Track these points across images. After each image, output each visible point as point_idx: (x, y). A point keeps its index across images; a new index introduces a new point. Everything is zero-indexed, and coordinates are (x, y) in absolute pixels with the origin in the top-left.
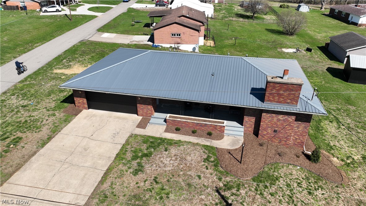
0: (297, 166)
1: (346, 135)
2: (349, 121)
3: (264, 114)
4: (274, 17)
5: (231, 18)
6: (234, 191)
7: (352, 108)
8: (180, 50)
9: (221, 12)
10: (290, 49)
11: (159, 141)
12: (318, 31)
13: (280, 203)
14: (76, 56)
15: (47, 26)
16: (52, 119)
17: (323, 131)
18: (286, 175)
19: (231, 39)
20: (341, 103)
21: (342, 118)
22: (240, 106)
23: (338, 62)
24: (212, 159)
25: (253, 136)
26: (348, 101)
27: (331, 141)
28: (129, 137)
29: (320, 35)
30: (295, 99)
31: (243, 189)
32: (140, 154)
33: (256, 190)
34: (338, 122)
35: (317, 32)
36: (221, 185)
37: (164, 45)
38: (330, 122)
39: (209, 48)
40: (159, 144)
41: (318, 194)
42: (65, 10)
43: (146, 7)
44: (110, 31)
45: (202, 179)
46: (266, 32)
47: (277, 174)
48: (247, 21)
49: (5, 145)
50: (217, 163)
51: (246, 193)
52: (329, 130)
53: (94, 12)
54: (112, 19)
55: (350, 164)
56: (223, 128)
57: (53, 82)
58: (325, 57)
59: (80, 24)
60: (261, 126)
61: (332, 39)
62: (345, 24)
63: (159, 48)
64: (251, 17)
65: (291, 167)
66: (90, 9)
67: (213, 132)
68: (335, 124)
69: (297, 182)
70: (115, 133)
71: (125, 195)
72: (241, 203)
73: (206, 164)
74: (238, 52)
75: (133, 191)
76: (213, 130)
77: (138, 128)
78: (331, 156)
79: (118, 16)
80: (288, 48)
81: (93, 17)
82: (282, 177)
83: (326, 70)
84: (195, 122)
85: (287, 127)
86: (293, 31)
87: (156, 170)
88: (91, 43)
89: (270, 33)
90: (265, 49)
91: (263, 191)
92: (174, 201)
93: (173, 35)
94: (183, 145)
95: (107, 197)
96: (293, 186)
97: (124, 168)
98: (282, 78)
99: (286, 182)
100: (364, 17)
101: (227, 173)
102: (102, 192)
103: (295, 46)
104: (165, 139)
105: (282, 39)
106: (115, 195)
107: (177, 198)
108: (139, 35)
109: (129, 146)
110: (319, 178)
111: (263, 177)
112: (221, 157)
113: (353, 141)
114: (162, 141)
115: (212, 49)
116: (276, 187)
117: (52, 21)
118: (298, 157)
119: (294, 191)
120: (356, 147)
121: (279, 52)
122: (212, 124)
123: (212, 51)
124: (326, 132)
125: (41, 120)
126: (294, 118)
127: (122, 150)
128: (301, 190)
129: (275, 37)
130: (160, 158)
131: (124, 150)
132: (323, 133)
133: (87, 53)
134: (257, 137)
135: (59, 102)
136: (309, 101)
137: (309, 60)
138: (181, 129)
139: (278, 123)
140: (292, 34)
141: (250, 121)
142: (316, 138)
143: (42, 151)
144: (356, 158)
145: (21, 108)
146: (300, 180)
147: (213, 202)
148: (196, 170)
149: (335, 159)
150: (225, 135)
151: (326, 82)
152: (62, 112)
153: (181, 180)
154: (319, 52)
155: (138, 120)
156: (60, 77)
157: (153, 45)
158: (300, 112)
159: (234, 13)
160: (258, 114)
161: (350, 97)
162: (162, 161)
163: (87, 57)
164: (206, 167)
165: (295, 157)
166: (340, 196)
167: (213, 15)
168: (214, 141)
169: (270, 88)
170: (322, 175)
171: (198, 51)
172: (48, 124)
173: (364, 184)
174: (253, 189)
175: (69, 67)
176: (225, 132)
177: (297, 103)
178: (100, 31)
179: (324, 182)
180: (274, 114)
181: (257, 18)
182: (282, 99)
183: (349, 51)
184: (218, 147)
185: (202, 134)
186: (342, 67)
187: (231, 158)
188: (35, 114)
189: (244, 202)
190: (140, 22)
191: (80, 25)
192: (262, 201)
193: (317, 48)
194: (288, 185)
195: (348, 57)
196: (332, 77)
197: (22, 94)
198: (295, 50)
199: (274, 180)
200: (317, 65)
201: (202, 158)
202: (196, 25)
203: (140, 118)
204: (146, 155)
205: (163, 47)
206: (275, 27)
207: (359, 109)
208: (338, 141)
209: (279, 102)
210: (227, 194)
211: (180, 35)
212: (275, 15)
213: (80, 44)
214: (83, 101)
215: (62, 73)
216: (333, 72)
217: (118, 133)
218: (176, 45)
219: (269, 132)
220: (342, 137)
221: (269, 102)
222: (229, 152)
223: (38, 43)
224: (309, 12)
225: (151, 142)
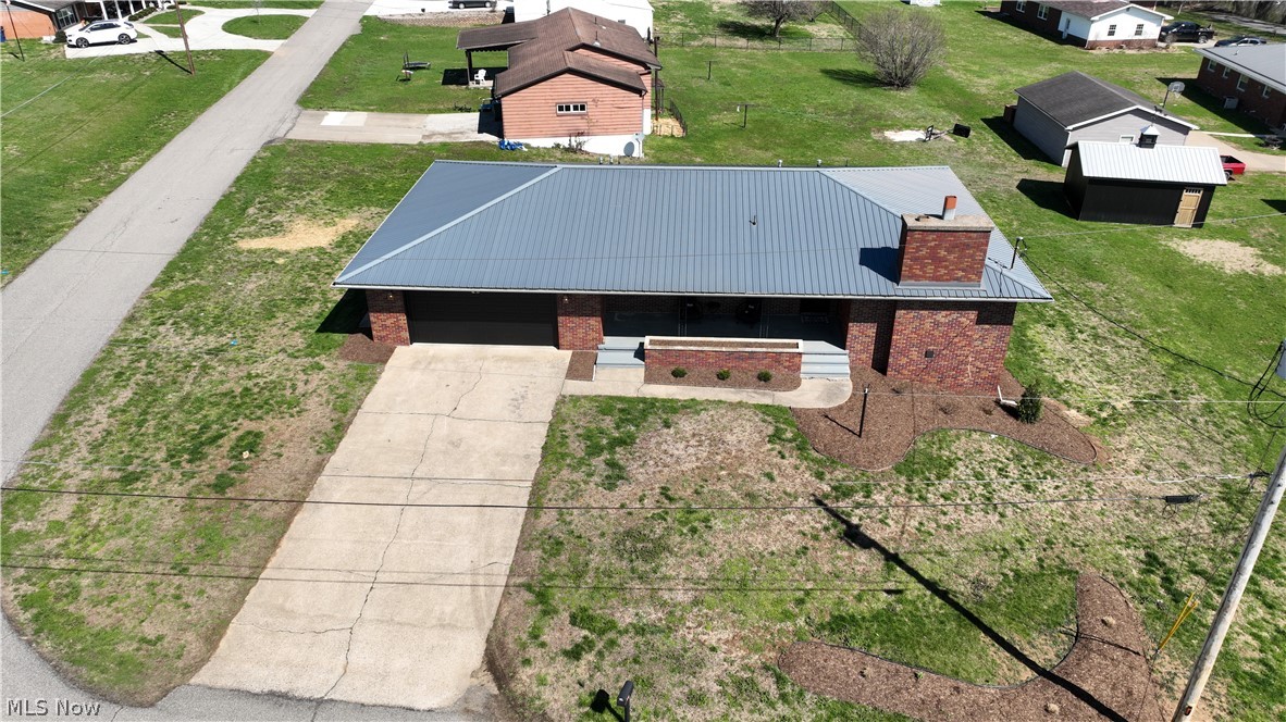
0: (989, 433)
1: (1091, 356)
2: (1095, 320)
3: (900, 313)
4: (839, 30)
5: (712, 41)
6: (859, 497)
7: (1099, 287)
8: (587, 153)
9: (673, 20)
10: (908, 131)
11: (641, 405)
12: (976, 68)
13: (966, 512)
14: (281, 192)
15: (123, 98)
16: (316, 378)
17: (1036, 350)
18: (968, 454)
19: (729, 109)
20: (1069, 278)
21: (1077, 315)
22: (841, 297)
23: (1046, 164)
24: (789, 435)
25: (872, 375)
26: (1087, 270)
27: (1059, 371)
28: (556, 404)
29: (985, 81)
30: (975, 270)
31: (878, 492)
32: (605, 442)
33: (909, 490)
34: (1069, 326)
35: (974, 72)
36: (827, 488)
37: (535, 142)
38: (1049, 326)
39: (670, 141)
40: (644, 414)
41: (1045, 488)
42: (147, 36)
43: (423, 10)
44: (340, 103)
45: (778, 480)
46: (827, 82)
47: (947, 453)
48: (759, 46)
49: (225, 454)
50: (804, 442)
51: (887, 499)
52: (1049, 346)
53: (250, 36)
54: (326, 60)
55: (1109, 421)
56: (797, 360)
57: (259, 278)
58: (1008, 149)
59: (226, 85)
60: (893, 343)
61: (1024, 94)
62: (1052, 44)
63: (521, 150)
64: (768, 32)
65: (976, 436)
66: (231, 27)
67: (772, 372)
68: (1061, 331)
69: (995, 467)
70: (514, 396)
71: (603, 535)
72: (881, 521)
73: (777, 446)
74: (760, 148)
75: (620, 524)
76: (771, 367)
77: (572, 379)
78: (1063, 407)
79: (340, 49)
80: (900, 130)
81: (257, 58)
82: (960, 460)
83: (1018, 187)
84: (724, 349)
85: (956, 340)
86: (905, 73)
87: (660, 472)
88: (303, 148)
89: (836, 83)
90: (834, 136)
91: (924, 491)
92: (727, 533)
93: (561, 108)
94: (705, 409)
95: (562, 543)
96: (989, 475)
97: (578, 476)
98: (941, 217)
99: (973, 469)
100: (1101, 19)
101: (833, 462)
102: (544, 532)
103: (920, 122)
104: (656, 400)
105: (878, 102)
106: (580, 537)
107: (731, 526)
108: (441, 112)
109: (567, 426)
110: (1043, 454)
111: (918, 463)
112: (809, 428)
113: (1108, 368)
114: (650, 405)
115: (679, 143)
116: (952, 481)
117: (126, 77)
118: (988, 412)
119: (994, 486)
120: (1117, 381)
121: (876, 142)
122: (770, 350)
123: (682, 150)
124: (1043, 351)
125: (289, 384)
126: (973, 315)
127: (553, 435)
128: (1007, 483)
129: (853, 95)
130: (659, 444)
131: (559, 434)
132: (1035, 354)
133: (309, 182)
134: (884, 372)
135: (313, 331)
136: (1005, 271)
137: (967, 162)
138: (686, 371)
139: (936, 333)
140: (903, 83)
141: (862, 334)
142: (1021, 368)
143: (336, 459)
144: (1119, 405)
145: (206, 357)
146: (1001, 462)
147: (818, 526)
148: (757, 463)
149: (1073, 412)
150: (802, 376)
151: (1023, 224)
152: (338, 358)
153: (727, 488)
154: (991, 137)
155: (564, 359)
156: (269, 260)
157: (502, 143)
158: (989, 299)
159: (715, 21)
160: (883, 314)
161: (1089, 259)
162: (665, 452)
163: (316, 195)
164: (780, 452)
165: (982, 413)
166: (1094, 487)
167: (651, 31)
168: (779, 394)
169: (915, 245)
170: (1049, 448)
171: (642, 155)
172: (314, 391)
173: (1144, 460)
174: (901, 490)
175: (277, 229)
176: (804, 368)
177: (980, 278)
178: (309, 107)
179: (1056, 462)
180: (926, 309)
181: (787, 34)
182: (943, 271)
183: (1074, 129)
184: (793, 406)
185: (745, 380)
186: (1058, 176)
187: (833, 428)
188: (260, 368)
189: (886, 518)
190: (424, 68)
191: (230, 88)
192: (927, 512)
193: (982, 123)
194: (978, 476)
195: (1075, 148)
196: (1036, 207)
197: (185, 320)
198: (921, 135)
199: (944, 468)
200: (989, 175)
201: (764, 435)
202: (628, 74)
203: (566, 355)
204: (622, 442)
205: (533, 148)
206: (849, 64)
207: (1115, 288)
208: (1074, 371)
209: (936, 278)
210: (843, 505)
211: (583, 108)
212: (841, 24)
213: (268, 154)
214: (398, 320)
215: (269, 250)
216: (1035, 191)
217: (523, 397)
218: (573, 139)
219: (915, 358)
220: (1082, 360)
221: (913, 282)
222: (825, 414)
223: (126, 158)
224: (940, 7)
225: (622, 410)
